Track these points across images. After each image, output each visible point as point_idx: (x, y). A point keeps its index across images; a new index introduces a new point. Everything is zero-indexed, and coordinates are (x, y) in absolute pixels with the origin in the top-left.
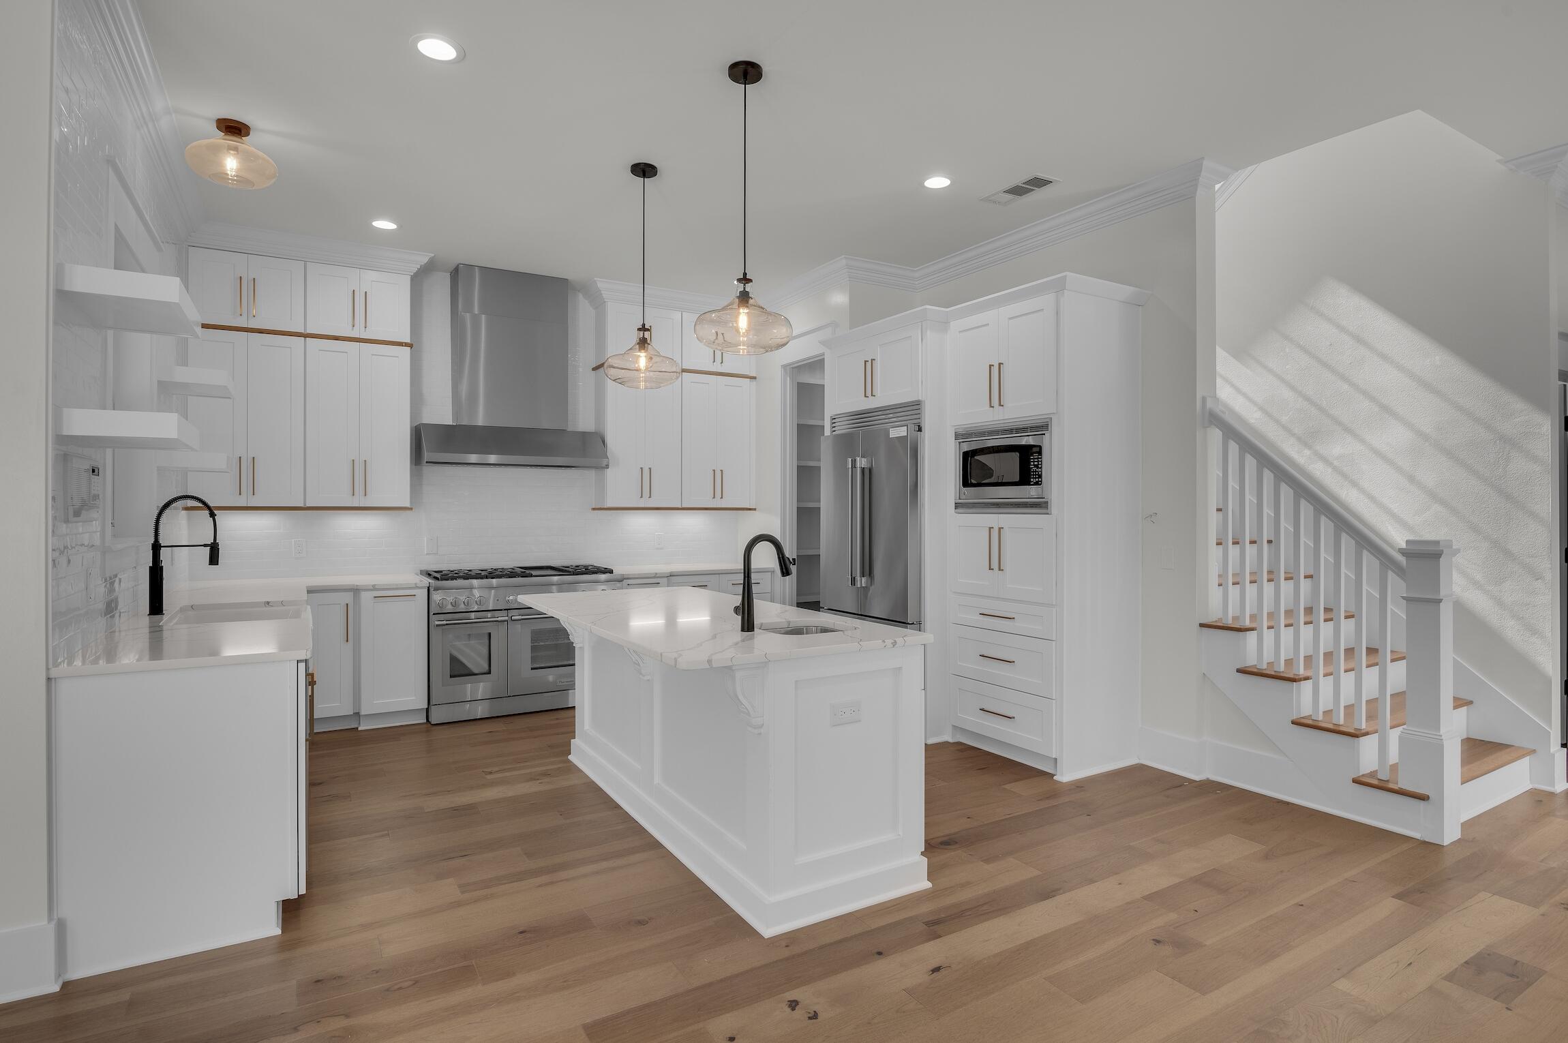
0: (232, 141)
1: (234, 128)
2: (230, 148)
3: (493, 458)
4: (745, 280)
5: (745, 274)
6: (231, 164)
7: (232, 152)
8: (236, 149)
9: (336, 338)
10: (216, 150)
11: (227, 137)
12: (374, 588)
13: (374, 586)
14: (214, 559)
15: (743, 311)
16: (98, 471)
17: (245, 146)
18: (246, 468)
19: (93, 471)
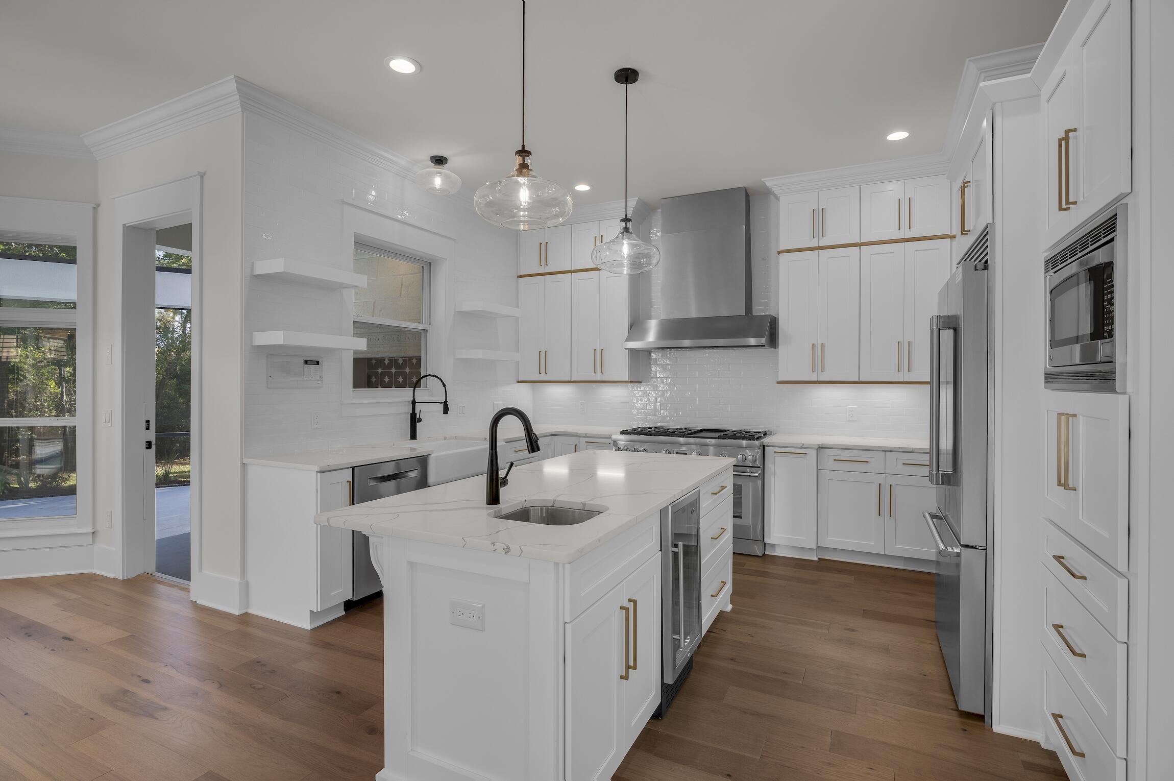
0: (439, 169)
1: (439, 161)
2: (438, 173)
3: (687, 343)
4: (523, 152)
5: (523, 146)
6: (438, 182)
7: (438, 174)
8: (440, 173)
10: (431, 175)
11: (436, 166)
12: (586, 436)
13: (586, 434)
14: (446, 410)
15: (522, 180)
16: (318, 363)
17: (444, 169)
18: (543, 359)
19: (306, 362)
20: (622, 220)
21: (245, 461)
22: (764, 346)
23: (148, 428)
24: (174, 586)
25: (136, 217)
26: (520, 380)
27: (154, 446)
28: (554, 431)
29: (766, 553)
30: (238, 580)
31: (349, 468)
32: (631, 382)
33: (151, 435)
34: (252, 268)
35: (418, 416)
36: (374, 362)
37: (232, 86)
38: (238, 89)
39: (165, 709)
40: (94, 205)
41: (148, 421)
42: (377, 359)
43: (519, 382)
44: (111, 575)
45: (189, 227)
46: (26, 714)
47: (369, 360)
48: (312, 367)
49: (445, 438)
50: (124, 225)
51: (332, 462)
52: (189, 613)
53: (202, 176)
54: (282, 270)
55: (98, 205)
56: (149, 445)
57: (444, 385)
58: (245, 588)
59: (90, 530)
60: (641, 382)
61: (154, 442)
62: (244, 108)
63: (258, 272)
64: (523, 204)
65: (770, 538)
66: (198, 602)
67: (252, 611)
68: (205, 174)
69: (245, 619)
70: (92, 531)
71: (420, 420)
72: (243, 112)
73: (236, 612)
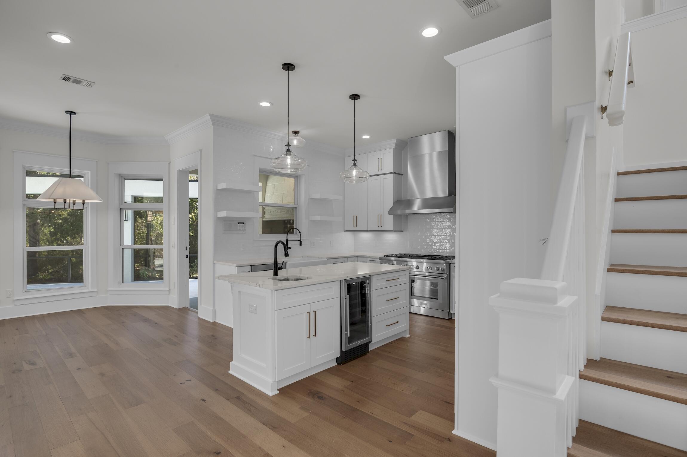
1: (296, 133)
2: (295, 138)
5: (288, 143)
9: (375, 175)
10: (292, 140)
11: (295, 135)
12: (370, 257)
14: (301, 244)
15: (288, 157)
16: (243, 223)
17: (298, 137)
18: (355, 219)
19: (238, 223)
20: (353, 160)
21: (215, 262)
22: (453, 212)
23: (186, 250)
24: (193, 312)
25: (182, 167)
26: (346, 230)
27: (189, 257)
28: (356, 255)
29: (452, 318)
30: (212, 309)
31: (249, 266)
32: (395, 231)
33: (188, 252)
34: (217, 187)
35: (289, 247)
36: (286, 222)
37: (208, 117)
38: (210, 118)
39: (180, 344)
40: (168, 163)
41: (186, 247)
42: (287, 220)
43: (345, 231)
44: (174, 307)
45: (197, 169)
46: (142, 341)
47: (284, 221)
48: (241, 225)
49: (302, 257)
50: (178, 170)
51: (242, 263)
52: (197, 320)
53: (201, 151)
54: (226, 187)
55: (170, 162)
56: (187, 256)
57: (300, 233)
58: (214, 312)
59: (168, 289)
60: (403, 231)
61: (189, 255)
62: (214, 124)
63: (219, 188)
64: (289, 164)
65: (453, 310)
66: (200, 317)
67: (217, 321)
68: (202, 150)
69: (214, 323)
70: (168, 290)
71: (290, 248)
72: (213, 126)
73: (211, 321)
